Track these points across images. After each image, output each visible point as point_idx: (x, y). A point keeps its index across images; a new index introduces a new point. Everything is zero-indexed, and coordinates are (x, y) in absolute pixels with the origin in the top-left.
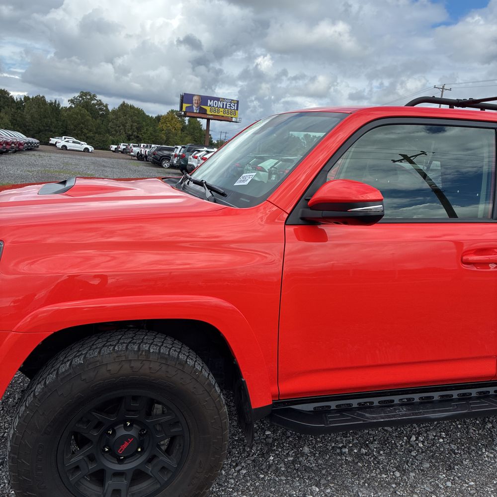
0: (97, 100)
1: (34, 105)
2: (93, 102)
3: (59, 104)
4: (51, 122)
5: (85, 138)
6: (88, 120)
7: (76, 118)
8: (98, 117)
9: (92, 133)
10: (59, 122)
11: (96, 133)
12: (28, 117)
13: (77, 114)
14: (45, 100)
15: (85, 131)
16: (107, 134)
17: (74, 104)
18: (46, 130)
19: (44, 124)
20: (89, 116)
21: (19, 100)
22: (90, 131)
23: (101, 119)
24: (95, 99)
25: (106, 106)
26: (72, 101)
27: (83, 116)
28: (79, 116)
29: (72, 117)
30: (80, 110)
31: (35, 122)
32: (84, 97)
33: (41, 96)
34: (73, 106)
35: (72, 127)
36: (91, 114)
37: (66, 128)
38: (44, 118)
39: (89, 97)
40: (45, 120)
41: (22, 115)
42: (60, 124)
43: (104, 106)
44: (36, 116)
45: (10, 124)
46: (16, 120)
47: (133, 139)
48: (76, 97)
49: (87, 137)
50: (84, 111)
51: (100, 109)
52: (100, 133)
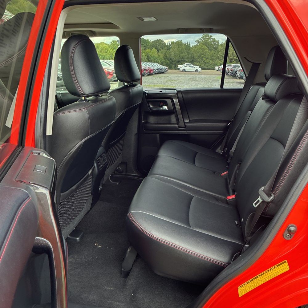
0: (212, 39)
1: (176, 46)
2: (210, 40)
3: (189, 44)
4: (185, 56)
5: (204, 63)
6: (206, 52)
7: (199, 51)
8: (212, 49)
9: (208, 60)
10: (189, 55)
11: (210, 59)
12: (173, 54)
13: (200, 49)
14: (182, 42)
15: (204, 59)
16: (217, 60)
17: (199, 43)
18: (182, 61)
19: (181, 57)
20: (207, 49)
21: (168, 44)
22: (207, 59)
23: (214, 51)
24: (211, 38)
25: (218, 42)
26: (197, 41)
27: (203, 50)
28: (201, 50)
29: (197, 51)
30: (202, 46)
31: (176, 56)
32: (205, 38)
33: (180, 40)
34: (198, 44)
35: (197, 57)
36: (208, 48)
37: (193, 58)
38: (181, 53)
39: (207, 37)
40: (182, 54)
41: (169, 53)
42: (190, 56)
43: (216, 42)
44: (177, 52)
45: (163, 59)
46: (166, 56)
47: (233, 61)
48: (200, 38)
49: (205, 63)
50: (204, 47)
51: (214, 44)
52: (212, 60)
